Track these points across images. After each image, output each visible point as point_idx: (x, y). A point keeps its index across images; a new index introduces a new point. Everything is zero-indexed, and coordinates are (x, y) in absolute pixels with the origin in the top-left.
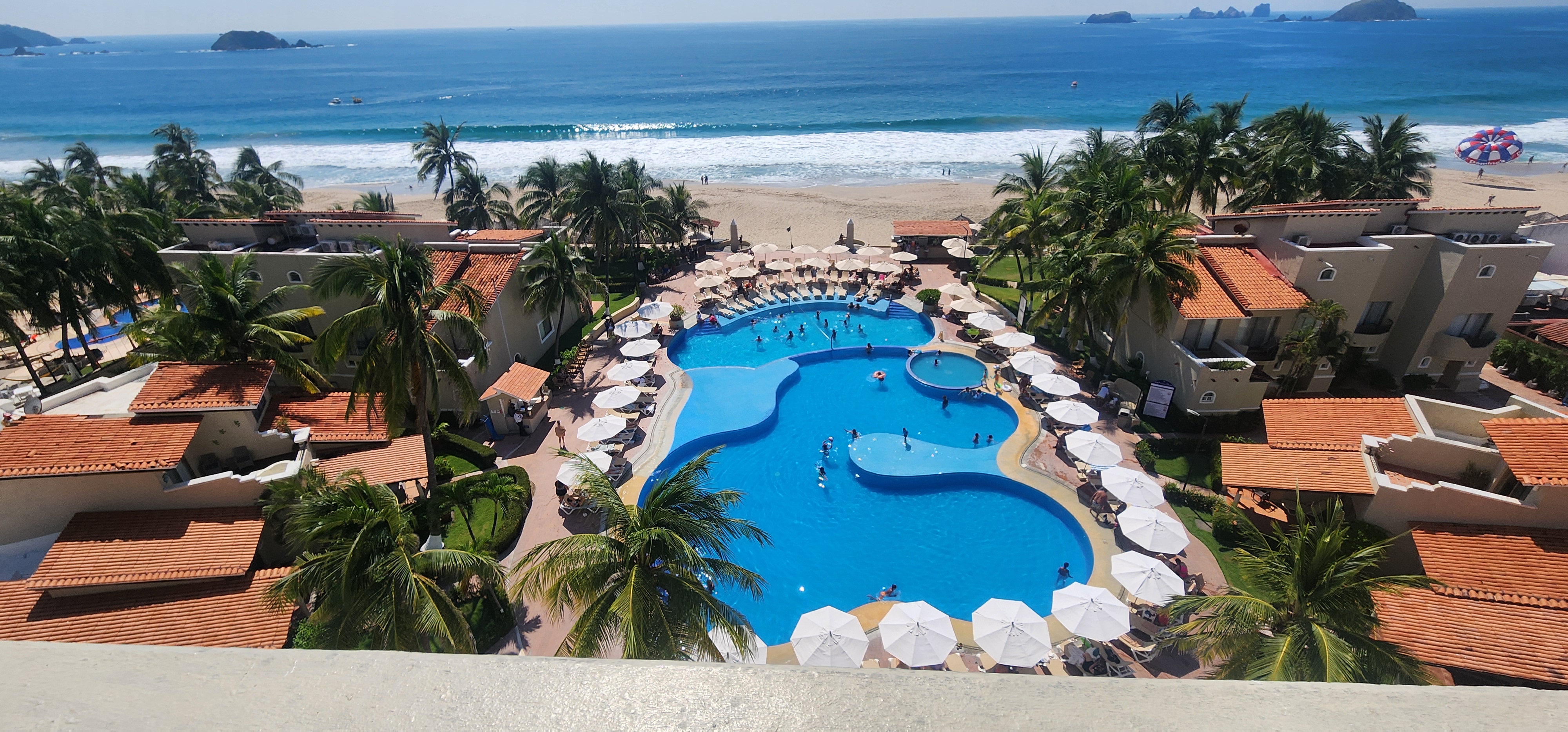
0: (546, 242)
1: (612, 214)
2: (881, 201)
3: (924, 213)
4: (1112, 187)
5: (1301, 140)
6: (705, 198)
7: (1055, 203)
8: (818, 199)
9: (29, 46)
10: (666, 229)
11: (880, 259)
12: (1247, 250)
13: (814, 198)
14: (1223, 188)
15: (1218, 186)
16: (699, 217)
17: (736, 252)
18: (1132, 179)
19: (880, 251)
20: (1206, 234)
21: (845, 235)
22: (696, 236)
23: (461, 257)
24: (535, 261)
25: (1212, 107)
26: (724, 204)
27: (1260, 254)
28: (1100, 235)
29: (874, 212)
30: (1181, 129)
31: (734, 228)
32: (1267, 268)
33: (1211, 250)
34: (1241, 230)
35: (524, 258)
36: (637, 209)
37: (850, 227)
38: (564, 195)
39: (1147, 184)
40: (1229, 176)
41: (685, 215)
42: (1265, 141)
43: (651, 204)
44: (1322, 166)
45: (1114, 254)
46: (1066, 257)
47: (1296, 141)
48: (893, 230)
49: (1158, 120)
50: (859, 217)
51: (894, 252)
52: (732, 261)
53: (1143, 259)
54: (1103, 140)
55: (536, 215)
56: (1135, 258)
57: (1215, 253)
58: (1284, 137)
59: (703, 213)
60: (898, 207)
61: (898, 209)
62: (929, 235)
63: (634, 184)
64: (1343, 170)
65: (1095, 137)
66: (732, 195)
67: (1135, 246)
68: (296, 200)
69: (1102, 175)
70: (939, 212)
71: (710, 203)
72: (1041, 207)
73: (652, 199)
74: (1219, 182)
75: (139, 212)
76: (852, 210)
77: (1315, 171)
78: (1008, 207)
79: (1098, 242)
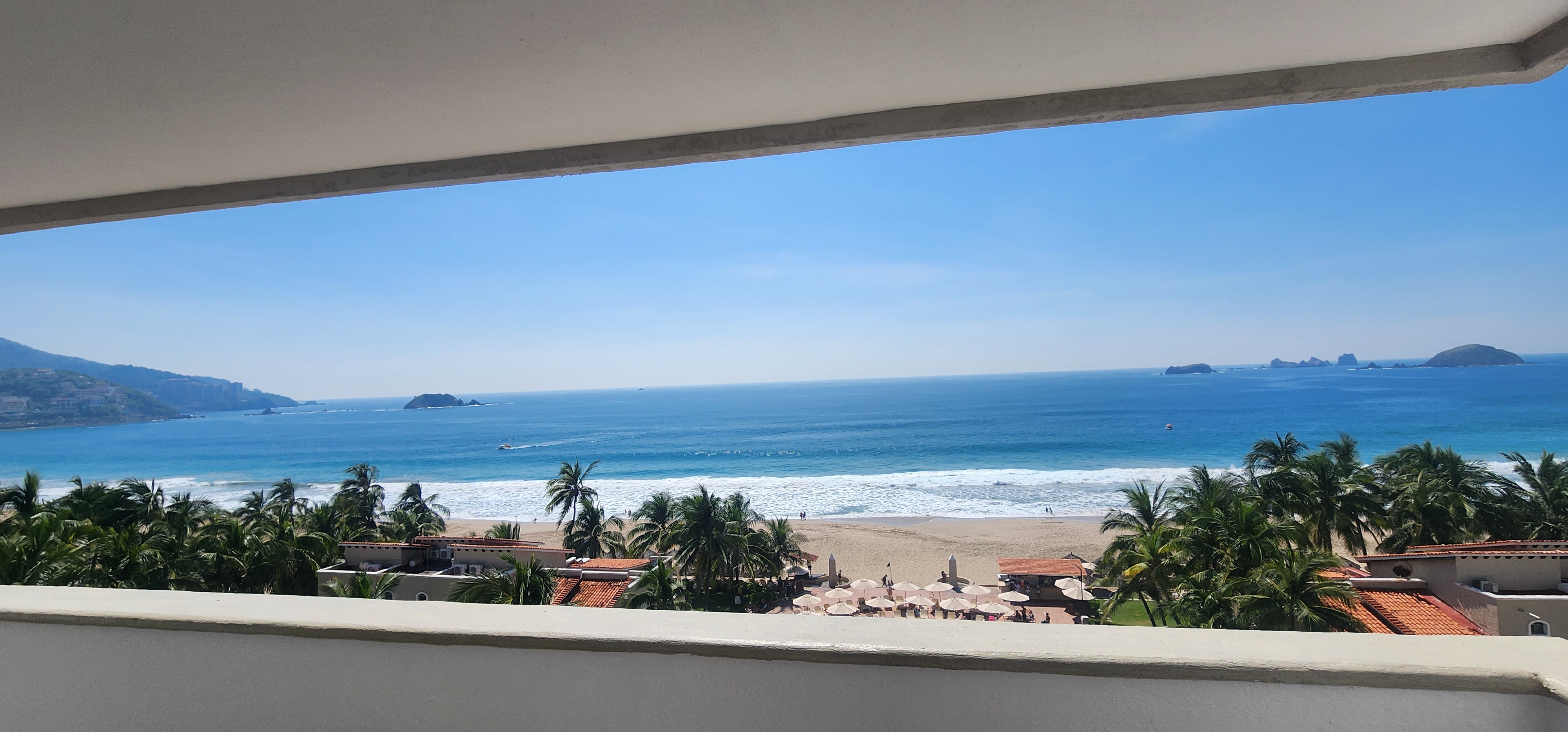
0: (653, 570)
1: (717, 545)
2: (982, 538)
3: (1030, 551)
4: (1232, 523)
5: (1438, 477)
6: (803, 532)
7: (1172, 540)
8: (916, 536)
9: (275, 407)
10: (765, 562)
11: (987, 599)
12: (1422, 597)
13: (912, 534)
14: (1366, 529)
15: (1358, 525)
16: (800, 551)
17: (834, 588)
18: (1251, 516)
19: (987, 591)
20: (1361, 576)
21: (947, 573)
22: (794, 569)
23: (573, 582)
24: (640, 590)
25: (1322, 446)
26: (821, 539)
27: (1440, 601)
28: (1232, 574)
29: (977, 549)
30: (1295, 466)
31: (832, 563)
32: (1455, 619)
33: (1374, 596)
34: (1405, 573)
35: (630, 586)
36: (740, 540)
37: (953, 564)
38: (672, 527)
39: (1271, 520)
40: (1367, 514)
41: (785, 549)
42: (1398, 479)
43: (753, 536)
44: (1476, 504)
45: (1255, 596)
46: (1199, 599)
47: (1433, 478)
48: (999, 569)
49: (1265, 459)
50: (960, 554)
51: (1003, 592)
52: (831, 596)
53: (1292, 602)
54: (1210, 477)
55: (644, 546)
56: (1282, 601)
57: (1380, 599)
58: (1417, 475)
59: (803, 547)
60: (1001, 545)
61: (1002, 546)
62: (1039, 574)
63: (738, 517)
64: (1505, 510)
65: (1201, 475)
66: (829, 530)
67: (1277, 587)
68: (440, 529)
69: (1217, 511)
70: (1046, 551)
71: (808, 537)
72: (1157, 545)
73: (754, 532)
74: (1359, 522)
75: (316, 535)
76: (953, 547)
77: (1470, 511)
78: (1121, 544)
79: (1232, 582)
